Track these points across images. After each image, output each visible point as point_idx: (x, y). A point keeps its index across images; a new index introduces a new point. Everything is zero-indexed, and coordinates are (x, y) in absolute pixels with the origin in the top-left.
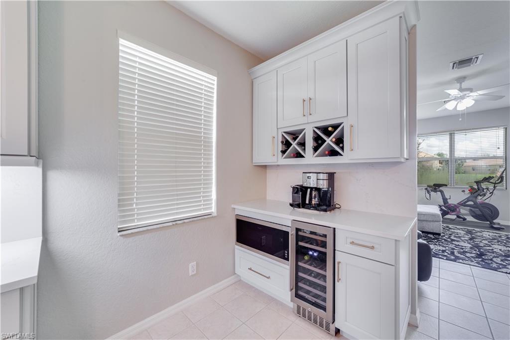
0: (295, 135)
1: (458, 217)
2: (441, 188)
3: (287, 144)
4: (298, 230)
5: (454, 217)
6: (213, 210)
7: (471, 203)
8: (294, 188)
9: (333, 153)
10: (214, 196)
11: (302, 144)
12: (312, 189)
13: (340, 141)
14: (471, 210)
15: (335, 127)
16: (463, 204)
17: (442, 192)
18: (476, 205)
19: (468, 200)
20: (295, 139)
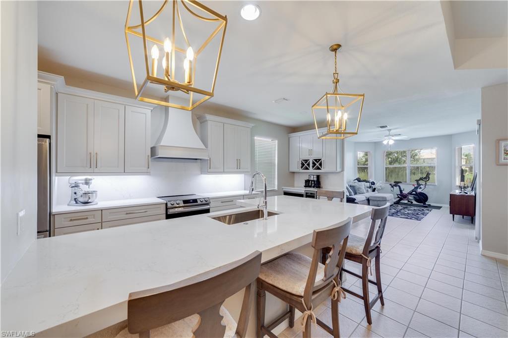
0: (306, 161)
1: (409, 201)
2: (399, 184)
3: (303, 165)
4: (307, 193)
5: (406, 202)
6: (276, 188)
7: (414, 193)
8: (306, 181)
9: (318, 169)
10: (276, 183)
11: (309, 165)
12: (312, 181)
13: (321, 164)
14: (414, 197)
15: (320, 160)
16: (410, 193)
17: (399, 187)
18: (416, 194)
19: (413, 191)
20: (306, 163)
